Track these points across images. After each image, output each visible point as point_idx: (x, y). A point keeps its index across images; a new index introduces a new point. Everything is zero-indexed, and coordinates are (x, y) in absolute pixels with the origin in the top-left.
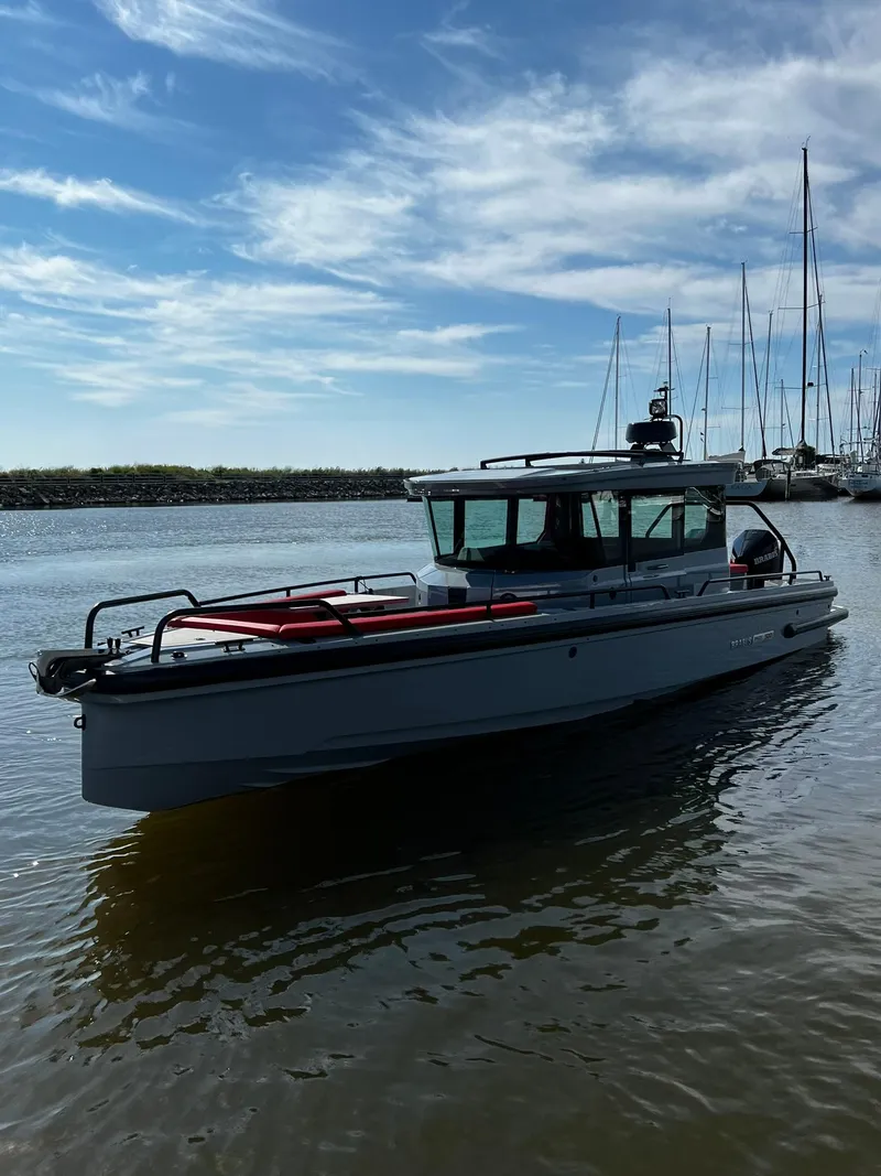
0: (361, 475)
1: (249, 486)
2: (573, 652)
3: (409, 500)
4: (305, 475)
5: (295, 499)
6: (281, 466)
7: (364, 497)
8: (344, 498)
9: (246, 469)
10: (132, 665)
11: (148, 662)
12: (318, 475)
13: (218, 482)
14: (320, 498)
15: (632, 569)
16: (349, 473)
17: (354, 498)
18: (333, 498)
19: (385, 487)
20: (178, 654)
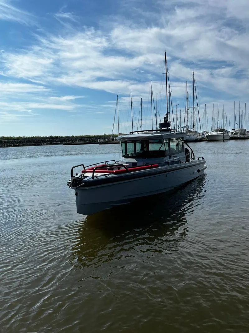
0: (46, 138)
1: (13, 142)
2: (166, 176)
3: (63, 145)
4: (29, 138)
5: (27, 145)
6: (22, 136)
7: (47, 144)
8: (42, 145)
9: (11, 137)
10: (89, 180)
11: (92, 179)
12: (33, 138)
13: (3, 141)
14: (35, 145)
15: (171, 157)
16: (42, 137)
17: (44, 145)
18: (38, 145)
19: (53, 141)
20: (97, 177)
